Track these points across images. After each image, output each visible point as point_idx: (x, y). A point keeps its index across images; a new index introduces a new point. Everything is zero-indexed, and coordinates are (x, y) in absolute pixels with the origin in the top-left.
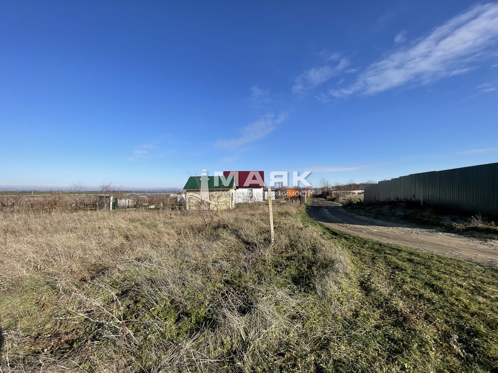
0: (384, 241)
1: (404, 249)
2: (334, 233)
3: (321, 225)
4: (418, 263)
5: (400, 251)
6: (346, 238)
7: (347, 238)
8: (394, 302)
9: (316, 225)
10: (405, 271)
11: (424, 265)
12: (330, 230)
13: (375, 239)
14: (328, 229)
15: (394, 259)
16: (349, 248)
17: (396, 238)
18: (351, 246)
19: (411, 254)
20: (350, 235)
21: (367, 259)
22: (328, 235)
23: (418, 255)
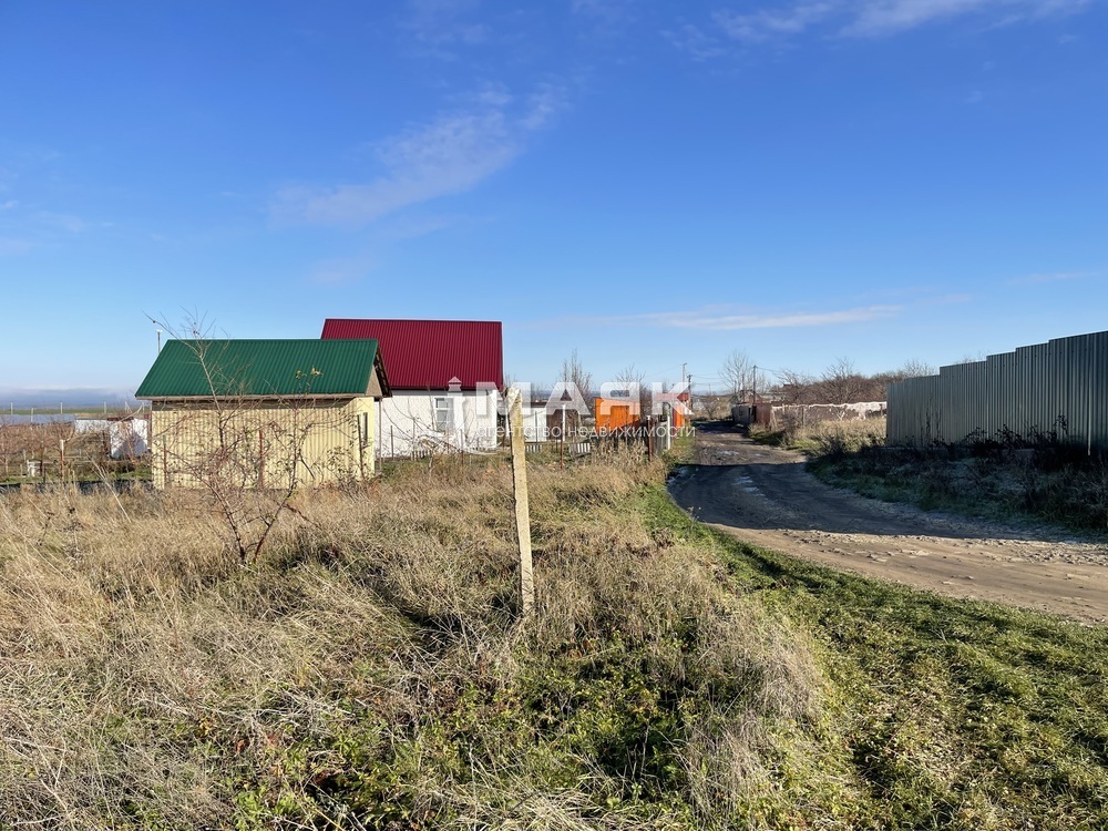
0: (951, 591)
1: (1018, 617)
2: (771, 568)
3: (723, 539)
4: (1061, 667)
5: (1001, 625)
6: (813, 586)
7: (816, 585)
8: (970, 813)
9: (701, 536)
10: (1016, 696)
11: (1079, 672)
12: (755, 556)
13: (920, 584)
14: (747, 551)
15: (981, 656)
16: (822, 622)
17: (994, 579)
18: (828, 614)
19: (1041, 634)
20: (827, 574)
21: (886, 660)
22: (747, 573)
23: (1062, 639)
